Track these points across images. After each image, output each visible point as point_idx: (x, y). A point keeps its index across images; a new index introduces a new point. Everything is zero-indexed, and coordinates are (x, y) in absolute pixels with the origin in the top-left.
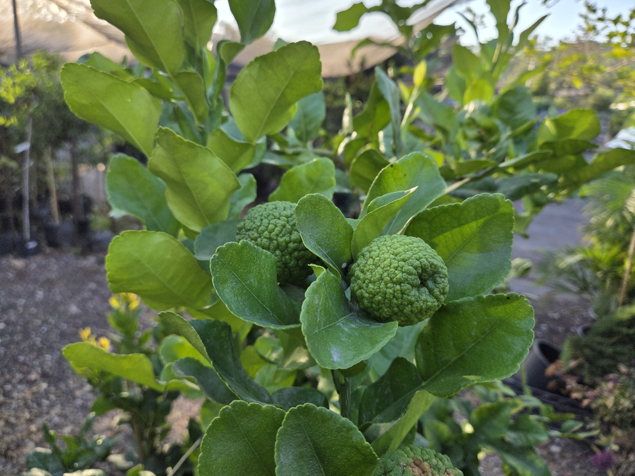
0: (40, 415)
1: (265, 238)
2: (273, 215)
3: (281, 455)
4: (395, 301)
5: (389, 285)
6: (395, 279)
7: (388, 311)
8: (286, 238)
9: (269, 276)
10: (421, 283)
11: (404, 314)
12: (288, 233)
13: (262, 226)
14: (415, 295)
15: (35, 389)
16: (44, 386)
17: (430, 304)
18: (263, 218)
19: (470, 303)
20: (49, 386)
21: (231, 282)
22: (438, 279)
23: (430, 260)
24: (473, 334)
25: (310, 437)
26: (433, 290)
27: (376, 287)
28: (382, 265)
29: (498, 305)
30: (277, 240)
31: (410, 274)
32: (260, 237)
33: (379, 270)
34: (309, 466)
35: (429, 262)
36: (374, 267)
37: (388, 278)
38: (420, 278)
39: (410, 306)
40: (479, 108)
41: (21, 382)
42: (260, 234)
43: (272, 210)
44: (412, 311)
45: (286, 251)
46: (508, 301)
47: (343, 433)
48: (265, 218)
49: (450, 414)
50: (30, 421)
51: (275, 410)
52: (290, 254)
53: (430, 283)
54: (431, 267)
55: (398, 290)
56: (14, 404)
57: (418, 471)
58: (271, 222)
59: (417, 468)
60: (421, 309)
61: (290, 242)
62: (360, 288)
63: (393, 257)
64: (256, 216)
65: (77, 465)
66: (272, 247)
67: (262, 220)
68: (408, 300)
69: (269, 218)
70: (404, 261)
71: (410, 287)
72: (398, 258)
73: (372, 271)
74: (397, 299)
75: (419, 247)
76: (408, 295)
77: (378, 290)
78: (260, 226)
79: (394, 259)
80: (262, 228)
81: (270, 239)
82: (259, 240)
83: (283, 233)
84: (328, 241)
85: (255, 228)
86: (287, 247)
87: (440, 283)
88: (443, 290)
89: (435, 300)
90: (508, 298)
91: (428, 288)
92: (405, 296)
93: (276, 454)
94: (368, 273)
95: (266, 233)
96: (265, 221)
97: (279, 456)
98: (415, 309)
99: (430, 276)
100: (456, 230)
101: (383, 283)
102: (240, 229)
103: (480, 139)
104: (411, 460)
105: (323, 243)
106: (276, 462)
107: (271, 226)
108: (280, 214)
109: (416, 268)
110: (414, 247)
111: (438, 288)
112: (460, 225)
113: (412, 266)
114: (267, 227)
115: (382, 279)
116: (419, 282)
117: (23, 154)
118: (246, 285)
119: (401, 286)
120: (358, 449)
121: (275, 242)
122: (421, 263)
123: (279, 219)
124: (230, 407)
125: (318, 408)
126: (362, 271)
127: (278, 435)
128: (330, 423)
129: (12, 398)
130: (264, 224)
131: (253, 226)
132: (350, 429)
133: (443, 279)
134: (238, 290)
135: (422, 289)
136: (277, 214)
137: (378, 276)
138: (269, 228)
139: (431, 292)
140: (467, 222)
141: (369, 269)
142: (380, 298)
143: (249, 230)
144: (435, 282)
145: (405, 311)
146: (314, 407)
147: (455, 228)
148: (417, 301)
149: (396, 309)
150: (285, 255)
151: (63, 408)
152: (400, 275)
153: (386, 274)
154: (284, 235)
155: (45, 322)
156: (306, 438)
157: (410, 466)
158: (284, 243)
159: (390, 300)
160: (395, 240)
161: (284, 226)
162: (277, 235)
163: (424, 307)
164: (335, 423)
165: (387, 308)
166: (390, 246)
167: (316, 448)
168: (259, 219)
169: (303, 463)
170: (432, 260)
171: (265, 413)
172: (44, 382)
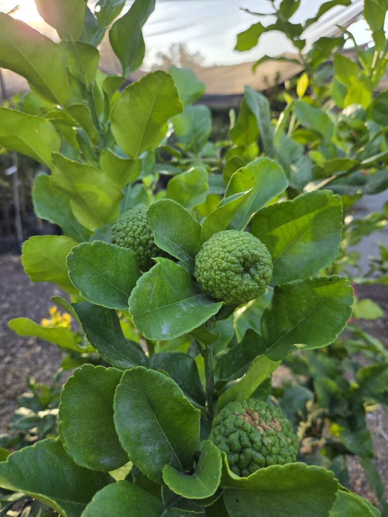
0: (36, 370)
1: (130, 237)
2: (137, 218)
3: (119, 405)
4: (222, 285)
5: (217, 272)
6: (221, 268)
7: (219, 293)
8: (147, 236)
9: (126, 267)
10: (245, 270)
11: (232, 296)
12: (148, 232)
13: (128, 228)
14: (237, 280)
15: (32, 351)
16: (38, 349)
17: (251, 287)
18: (129, 220)
19: (300, 285)
20: (42, 349)
21: (88, 274)
22: (259, 267)
23: (251, 251)
24: (303, 310)
25: (143, 392)
26: (255, 275)
27: (208, 275)
28: (212, 257)
29: (322, 285)
30: (139, 238)
31: (233, 263)
32: (127, 236)
33: (211, 260)
34: (143, 414)
35: (250, 253)
36: (207, 258)
37: (217, 267)
38: (243, 266)
39: (235, 289)
40: (355, 111)
41: (23, 346)
42: (127, 234)
43: (136, 214)
44: (236, 293)
45: (147, 247)
46: (331, 282)
47: (167, 389)
48: (131, 220)
49: (340, 373)
50: (31, 374)
51: (116, 371)
52: (151, 249)
53: (252, 270)
54: (252, 257)
55: (224, 276)
56: (18, 363)
57: (248, 418)
58: (135, 223)
59: (248, 416)
60: (244, 291)
61: (150, 239)
62: (199, 275)
63: (221, 249)
64: (124, 219)
65: (50, 406)
66: (136, 244)
67: (128, 222)
68: (232, 284)
69: (134, 220)
70: (229, 252)
71: (233, 273)
72: (225, 250)
73: (206, 261)
74: (224, 284)
75: (244, 240)
76: (232, 280)
77: (210, 277)
78: (127, 227)
79: (222, 251)
80: (128, 229)
81: (134, 238)
82: (126, 238)
83: (144, 232)
84: (181, 237)
85: (123, 229)
86: (147, 244)
87: (260, 270)
88: (263, 276)
89: (256, 284)
90: (330, 280)
91: (250, 274)
92: (230, 281)
93: (114, 404)
94: (203, 263)
95: (131, 232)
96: (131, 223)
97: (117, 406)
98: (239, 291)
99: (252, 264)
100: (290, 223)
101: (213, 271)
102: (113, 230)
103: (352, 140)
104: (244, 410)
105: (175, 239)
106: (114, 410)
107: (135, 227)
108: (142, 217)
109: (238, 258)
110: (240, 241)
111: (259, 274)
112: (293, 218)
113: (235, 256)
114: (132, 228)
115: (212, 268)
116: (242, 269)
117: (12, 175)
118: (103, 275)
119: (226, 273)
120: (178, 402)
121: (138, 240)
122: (243, 254)
123: (141, 221)
124: (81, 369)
125: (148, 370)
126: (200, 262)
127: (116, 390)
128: (157, 381)
129: (17, 358)
130: (129, 226)
131: (122, 227)
132: (172, 386)
133: (263, 267)
134: (94, 280)
135: (244, 275)
136: (140, 217)
137: (209, 265)
138: (133, 228)
139: (253, 277)
140: (299, 216)
141: (204, 260)
142: (211, 283)
143: (119, 231)
144: (256, 269)
145: (231, 293)
146: (144, 369)
147: (289, 221)
148: (241, 285)
149: (224, 292)
150: (147, 250)
151: (53, 365)
152: (224, 264)
153: (215, 264)
154: (145, 234)
155: (37, 302)
156: (140, 392)
157: (243, 415)
158: (144, 240)
159: (219, 285)
160: (226, 235)
161: (145, 227)
162: (139, 234)
163: (246, 289)
164: (161, 381)
165: (218, 291)
166: (221, 240)
167: (148, 401)
168: (126, 222)
169: (138, 411)
170: (253, 251)
171: (109, 373)
172: (39, 345)
